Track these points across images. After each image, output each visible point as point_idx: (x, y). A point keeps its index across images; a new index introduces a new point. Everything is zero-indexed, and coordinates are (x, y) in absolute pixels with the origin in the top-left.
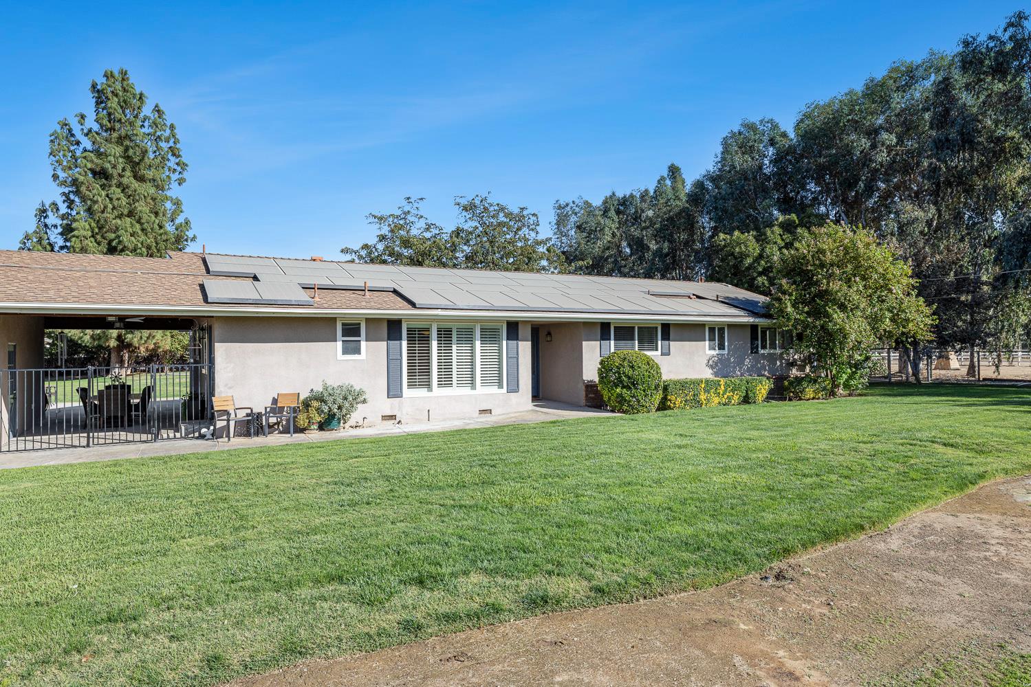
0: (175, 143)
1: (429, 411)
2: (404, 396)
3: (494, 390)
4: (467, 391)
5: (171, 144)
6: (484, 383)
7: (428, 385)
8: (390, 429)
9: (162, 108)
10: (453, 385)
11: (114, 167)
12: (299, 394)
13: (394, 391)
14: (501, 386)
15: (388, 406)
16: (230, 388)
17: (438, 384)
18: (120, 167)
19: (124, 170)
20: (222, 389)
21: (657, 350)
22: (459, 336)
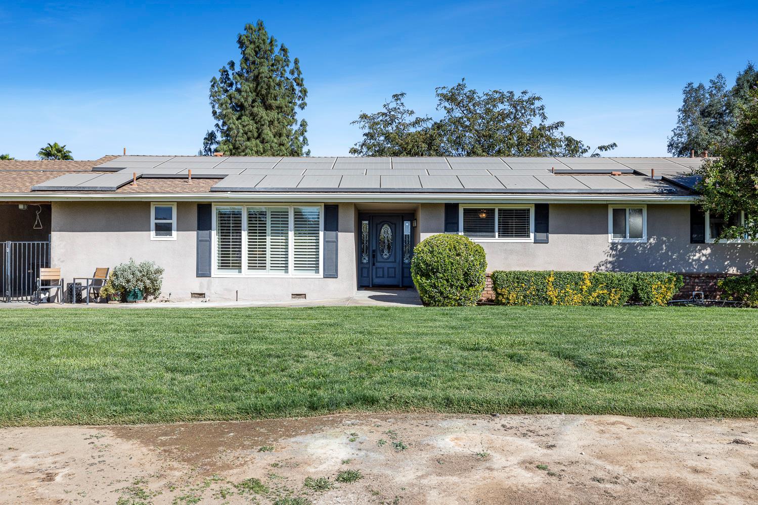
0: (299, 75)
1: (237, 291)
2: (213, 275)
3: (311, 274)
4: (280, 274)
5: (296, 75)
6: (298, 267)
7: (239, 267)
8: (197, 304)
9: (286, 46)
10: (267, 268)
11: (246, 100)
12: (108, 269)
13: (203, 271)
14: (317, 271)
15: (197, 284)
16: (63, 262)
17: (249, 266)
18: (250, 100)
19: (254, 101)
20: (57, 263)
21: (529, 236)
22: (273, 222)
